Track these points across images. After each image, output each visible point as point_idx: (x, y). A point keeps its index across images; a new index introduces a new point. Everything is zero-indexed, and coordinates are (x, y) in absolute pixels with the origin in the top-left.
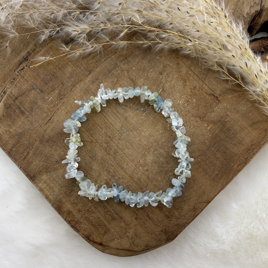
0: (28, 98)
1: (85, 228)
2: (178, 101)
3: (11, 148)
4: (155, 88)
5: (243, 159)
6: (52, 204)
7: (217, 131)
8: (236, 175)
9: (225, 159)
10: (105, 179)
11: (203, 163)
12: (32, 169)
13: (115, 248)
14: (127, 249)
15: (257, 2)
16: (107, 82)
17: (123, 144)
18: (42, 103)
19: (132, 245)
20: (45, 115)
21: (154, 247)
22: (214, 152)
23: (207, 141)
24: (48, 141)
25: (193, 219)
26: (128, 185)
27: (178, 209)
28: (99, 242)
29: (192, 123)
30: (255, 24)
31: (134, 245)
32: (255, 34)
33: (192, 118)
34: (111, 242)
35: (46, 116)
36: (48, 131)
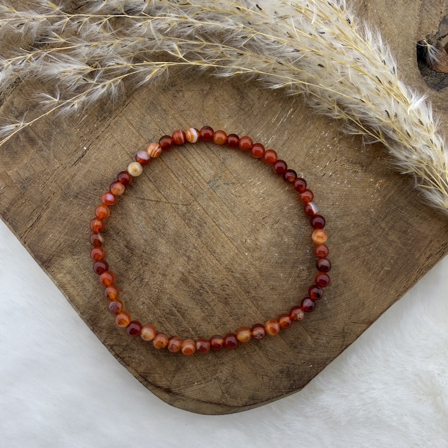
1: (139, 360)
2: (321, 132)
3: (7, 206)
4: (281, 107)
5: (438, 246)
6: (81, 313)
7: (393, 192)
8: (423, 274)
9: (405, 245)
10: (180, 272)
11: (362, 250)
12: (46, 246)
13: (194, 399)
14: (216, 401)
16: (190, 91)
17: (216, 207)
18: (68, 125)
19: (226, 394)
20: (72, 147)
21: (266, 400)
22: (384, 230)
23: (372, 210)
24: (77, 197)
25: (341, 353)
26: (223, 284)
27: (313, 333)
28: (165, 387)
29: (346, 174)
31: (229, 394)
33: (346, 166)
34: (188, 388)
35: (74, 149)
36: (78, 178)
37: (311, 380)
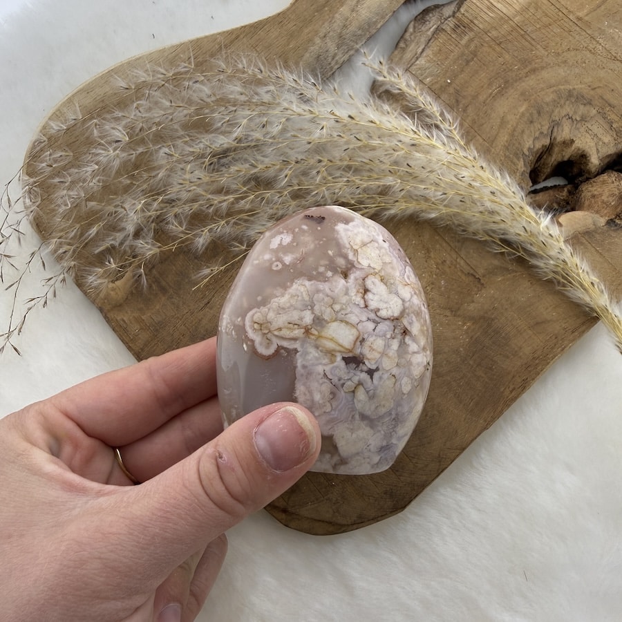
0: (174, 267)
3: (141, 347)
5: (520, 381)
7: (479, 333)
8: (508, 406)
9: (491, 379)
11: (454, 384)
13: (308, 518)
14: (327, 520)
15: (545, 132)
19: (337, 514)
21: (373, 520)
22: (472, 367)
23: (461, 349)
25: (438, 476)
27: (412, 457)
29: (438, 318)
30: (544, 164)
31: (339, 513)
32: (544, 180)
33: (438, 311)
34: (302, 508)
35: (201, 296)
36: (205, 321)
37: (412, 500)
